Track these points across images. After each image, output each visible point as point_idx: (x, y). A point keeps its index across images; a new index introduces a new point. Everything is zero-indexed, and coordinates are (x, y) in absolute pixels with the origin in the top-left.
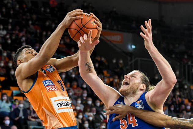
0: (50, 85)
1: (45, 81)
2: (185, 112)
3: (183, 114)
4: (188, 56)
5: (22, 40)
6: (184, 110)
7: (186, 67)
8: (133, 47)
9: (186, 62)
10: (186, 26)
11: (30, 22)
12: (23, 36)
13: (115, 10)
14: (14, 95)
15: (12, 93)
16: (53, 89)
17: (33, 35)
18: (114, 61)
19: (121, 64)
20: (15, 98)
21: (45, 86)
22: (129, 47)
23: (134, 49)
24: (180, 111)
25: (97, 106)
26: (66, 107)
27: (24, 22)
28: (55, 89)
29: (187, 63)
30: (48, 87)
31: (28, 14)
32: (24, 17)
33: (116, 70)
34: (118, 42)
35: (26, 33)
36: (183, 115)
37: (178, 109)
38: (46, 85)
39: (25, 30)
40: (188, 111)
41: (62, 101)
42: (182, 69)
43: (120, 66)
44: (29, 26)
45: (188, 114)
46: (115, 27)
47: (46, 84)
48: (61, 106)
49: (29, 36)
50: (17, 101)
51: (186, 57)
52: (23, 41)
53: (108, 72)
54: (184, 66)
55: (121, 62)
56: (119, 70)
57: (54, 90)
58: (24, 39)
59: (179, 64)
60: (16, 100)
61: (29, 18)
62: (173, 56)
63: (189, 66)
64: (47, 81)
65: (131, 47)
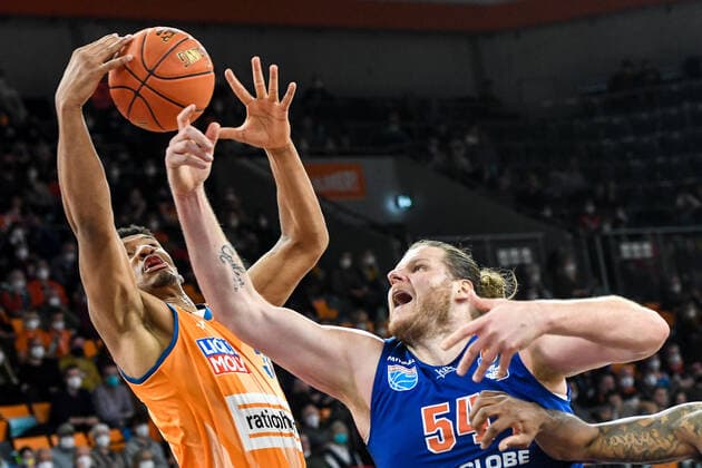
0: (223, 355)
1: (205, 341)
2: (616, 399)
3: (613, 407)
4: (597, 204)
5: (13, 241)
6: (611, 392)
7: (598, 241)
8: (405, 202)
9: (593, 226)
10: (572, 101)
11: (33, 174)
12: (15, 225)
13: (319, 84)
14: (15, 434)
15: (8, 428)
16: (234, 369)
17: (50, 217)
18: (347, 262)
19: (371, 267)
20: (19, 444)
21: (207, 356)
22: (391, 205)
23: (409, 209)
24: (602, 398)
25: (312, 428)
26: (274, 430)
27: (10, 177)
28: (241, 369)
29: (600, 229)
30: (217, 359)
31: (21, 146)
32: (9, 158)
33: (358, 293)
34: (349, 193)
35: (24, 212)
36: (612, 412)
37: (591, 393)
38: (209, 352)
39: (17, 202)
40: (626, 396)
41: (263, 410)
42: (586, 253)
43: (370, 275)
44: (30, 187)
45: (629, 406)
46: (331, 146)
47: (209, 348)
48: (259, 427)
49: (37, 221)
50: (28, 453)
51: (590, 209)
52: (19, 243)
53: (329, 305)
54: (591, 242)
55: (371, 260)
56: (366, 289)
57: (238, 371)
58: (19, 234)
59: (569, 237)
60: (23, 451)
61: (25, 158)
62: (548, 213)
63: (605, 239)
64: (212, 340)
65: (397, 204)
